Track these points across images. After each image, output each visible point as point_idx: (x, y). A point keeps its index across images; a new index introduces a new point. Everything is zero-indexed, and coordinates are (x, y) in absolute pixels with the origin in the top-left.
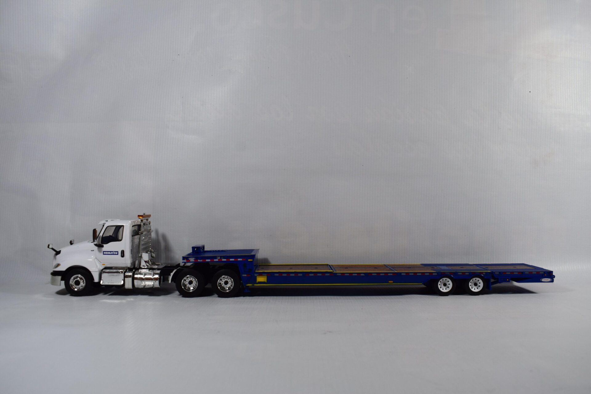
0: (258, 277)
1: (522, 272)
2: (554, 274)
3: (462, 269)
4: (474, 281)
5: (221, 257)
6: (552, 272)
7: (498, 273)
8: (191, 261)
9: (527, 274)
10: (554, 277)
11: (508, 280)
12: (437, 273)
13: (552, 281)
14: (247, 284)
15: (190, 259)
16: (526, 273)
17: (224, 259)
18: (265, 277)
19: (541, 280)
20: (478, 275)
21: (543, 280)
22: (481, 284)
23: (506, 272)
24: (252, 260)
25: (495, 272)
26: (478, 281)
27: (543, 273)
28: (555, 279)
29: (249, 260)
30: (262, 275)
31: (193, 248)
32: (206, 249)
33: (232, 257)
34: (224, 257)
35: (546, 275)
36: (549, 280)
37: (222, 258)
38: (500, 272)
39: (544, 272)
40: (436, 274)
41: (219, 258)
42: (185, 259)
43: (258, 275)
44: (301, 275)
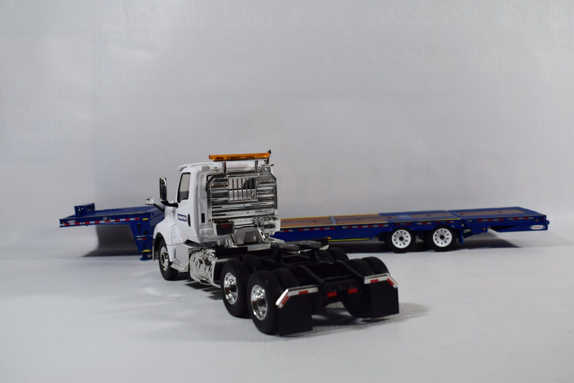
1: (504, 219)
2: (548, 219)
4: (439, 233)
5: (108, 217)
6: (545, 216)
7: (471, 221)
8: (71, 224)
9: (511, 220)
10: (548, 222)
11: (484, 229)
12: (389, 224)
13: (546, 229)
14: (143, 249)
15: (69, 222)
16: (509, 219)
17: (112, 219)
19: (531, 228)
20: (446, 225)
21: (533, 227)
22: (449, 237)
23: (482, 219)
24: (147, 219)
25: (466, 220)
26: (445, 232)
27: (533, 218)
28: (549, 226)
29: (144, 219)
31: (76, 208)
32: (97, 208)
33: (122, 217)
34: (113, 217)
35: (537, 221)
36: (542, 227)
37: (110, 219)
38: (473, 220)
39: (535, 217)
40: (388, 226)
41: (106, 219)
42: (64, 223)
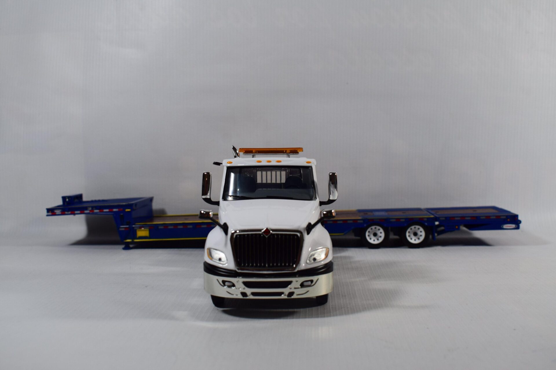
0: (138, 231)
1: (476, 217)
2: (519, 218)
4: (412, 230)
5: (92, 207)
6: (517, 216)
7: (444, 219)
8: (58, 213)
9: (484, 219)
10: (520, 222)
11: (457, 227)
13: (518, 228)
14: (125, 239)
15: (55, 211)
16: (482, 218)
18: (147, 231)
19: (503, 227)
20: (420, 222)
21: (505, 226)
22: (422, 234)
23: (454, 217)
24: (130, 210)
26: (419, 229)
27: (504, 217)
28: (521, 225)
29: (127, 210)
30: (143, 228)
31: (64, 198)
32: (84, 199)
33: (106, 207)
34: (97, 208)
35: (509, 220)
36: (513, 226)
37: (94, 209)
38: (446, 218)
39: (507, 216)
40: (362, 221)
41: (91, 209)
42: (50, 212)
43: (138, 228)
44: (191, 227)
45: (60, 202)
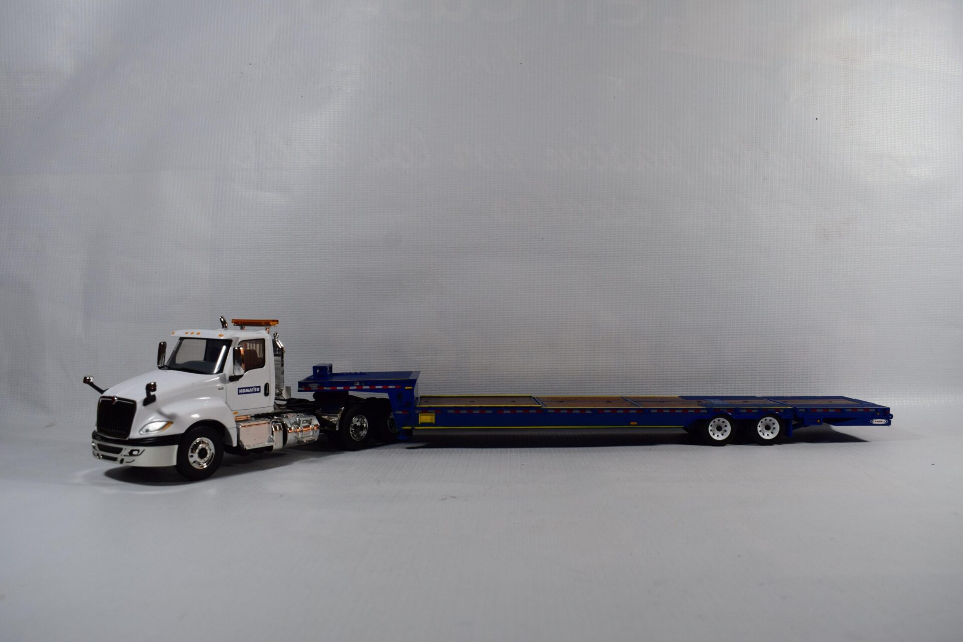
0: (421, 415)
1: (841, 409)
2: (891, 412)
3: (745, 403)
4: (763, 423)
5: (361, 382)
6: (888, 409)
7: (804, 410)
8: (312, 389)
9: (849, 412)
10: (892, 416)
11: (819, 421)
12: (708, 410)
13: (889, 424)
14: (404, 426)
15: (310, 386)
16: (846, 410)
17: (366, 385)
18: (433, 415)
19: (872, 422)
21: (874, 421)
22: (776, 426)
23: (816, 409)
24: (411, 388)
25: (798, 409)
26: (771, 421)
27: (874, 410)
28: (893, 420)
29: (407, 388)
30: (427, 412)
31: (315, 368)
33: (379, 383)
34: (367, 383)
35: (878, 414)
36: (884, 421)
37: (363, 385)
38: (806, 409)
39: (876, 409)
40: (706, 411)
41: (359, 385)
42: (303, 386)
43: (421, 411)
44: (490, 412)
45: (310, 373)
